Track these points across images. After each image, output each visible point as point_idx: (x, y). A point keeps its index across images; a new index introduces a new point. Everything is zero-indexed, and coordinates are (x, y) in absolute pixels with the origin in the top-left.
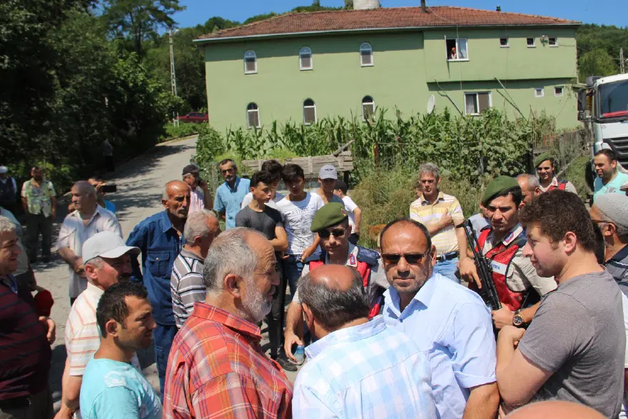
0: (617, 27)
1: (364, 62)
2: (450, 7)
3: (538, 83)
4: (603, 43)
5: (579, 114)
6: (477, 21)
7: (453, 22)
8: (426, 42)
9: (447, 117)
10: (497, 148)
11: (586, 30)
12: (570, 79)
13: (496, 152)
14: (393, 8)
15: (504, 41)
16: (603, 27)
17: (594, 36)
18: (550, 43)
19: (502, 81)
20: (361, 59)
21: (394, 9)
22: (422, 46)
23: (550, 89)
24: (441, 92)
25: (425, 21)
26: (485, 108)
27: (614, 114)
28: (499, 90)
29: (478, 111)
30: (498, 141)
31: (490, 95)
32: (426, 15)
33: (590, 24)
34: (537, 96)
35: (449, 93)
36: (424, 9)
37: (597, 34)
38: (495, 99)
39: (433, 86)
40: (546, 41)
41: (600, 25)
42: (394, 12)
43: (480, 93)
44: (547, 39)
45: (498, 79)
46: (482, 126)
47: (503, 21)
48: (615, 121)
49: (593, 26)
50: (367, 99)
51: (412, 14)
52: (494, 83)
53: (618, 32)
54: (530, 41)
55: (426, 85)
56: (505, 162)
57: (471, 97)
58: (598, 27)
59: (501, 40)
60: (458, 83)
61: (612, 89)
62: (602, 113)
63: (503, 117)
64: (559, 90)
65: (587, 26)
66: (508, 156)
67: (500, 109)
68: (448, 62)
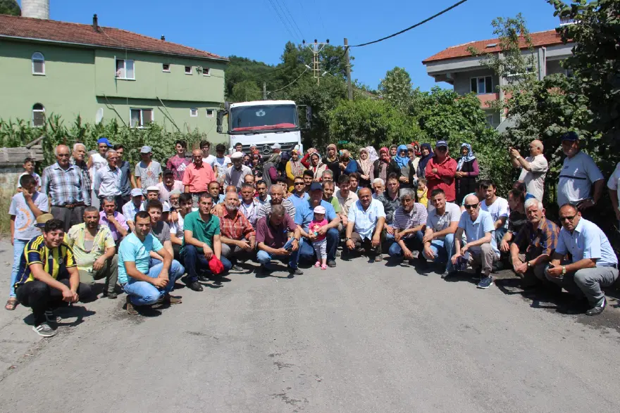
0: (265, 64)
1: (36, 71)
2: (120, 29)
3: (194, 105)
4: (253, 76)
5: (218, 128)
6: (144, 46)
7: (122, 45)
8: (97, 59)
9: (116, 127)
10: (158, 149)
11: (240, 62)
12: (219, 103)
13: (157, 152)
14: (66, 22)
15: (166, 67)
16: (255, 62)
17: (247, 68)
18: (204, 73)
19: (163, 101)
20: (33, 68)
21: (67, 24)
22: (93, 62)
23: (203, 110)
24: (110, 106)
25: (97, 39)
26: (147, 122)
27: (240, 129)
28: (160, 107)
29: (142, 124)
30: (159, 144)
31: (152, 112)
32: (98, 34)
33: (244, 57)
34: (191, 115)
35: (116, 107)
36: (96, 28)
37: (250, 68)
38: (156, 115)
39: (101, 99)
40: (201, 71)
41: (251, 60)
42: (67, 27)
43: (144, 110)
44: (201, 68)
45: (160, 98)
46: (146, 136)
47: (166, 50)
48: (241, 134)
49: (246, 60)
50: (38, 106)
51: (84, 31)
52: (156, 102)
53: (267, 69)
54: (188, 69)
55: (95, 98)
56: (164, 159)
57: (135, 113)
58: (250, 61)
59: (164, 65)
60: (125, 99)
61: (238, 112)
62: (233, 128)
63: (163, 130)
64: (209, 112)
65: (241, 60)
66: (166, 155)
67: (160, 125)
68: (116, 79)
